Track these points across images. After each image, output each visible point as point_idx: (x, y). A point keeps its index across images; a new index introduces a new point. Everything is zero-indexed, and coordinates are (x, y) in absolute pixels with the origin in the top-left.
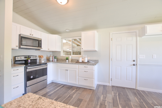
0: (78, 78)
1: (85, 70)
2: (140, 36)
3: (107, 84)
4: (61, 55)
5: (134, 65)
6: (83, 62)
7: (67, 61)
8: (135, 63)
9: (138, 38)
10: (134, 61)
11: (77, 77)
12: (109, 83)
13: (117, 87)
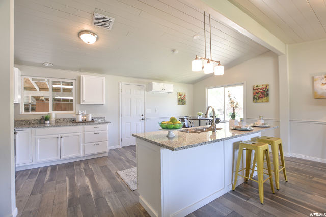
0: (84, 146)
1: (95, 132)
2: (147, 91)
3: (117, 147)
4: (21, 113)
5: (142, 120)
6: (85, 122)
7: (48, 122)
8: (143, 117)
9: (146, 92)
10: (142, 115)
11: (82, 145)
12: (119, 144)
13: (128, 147)
